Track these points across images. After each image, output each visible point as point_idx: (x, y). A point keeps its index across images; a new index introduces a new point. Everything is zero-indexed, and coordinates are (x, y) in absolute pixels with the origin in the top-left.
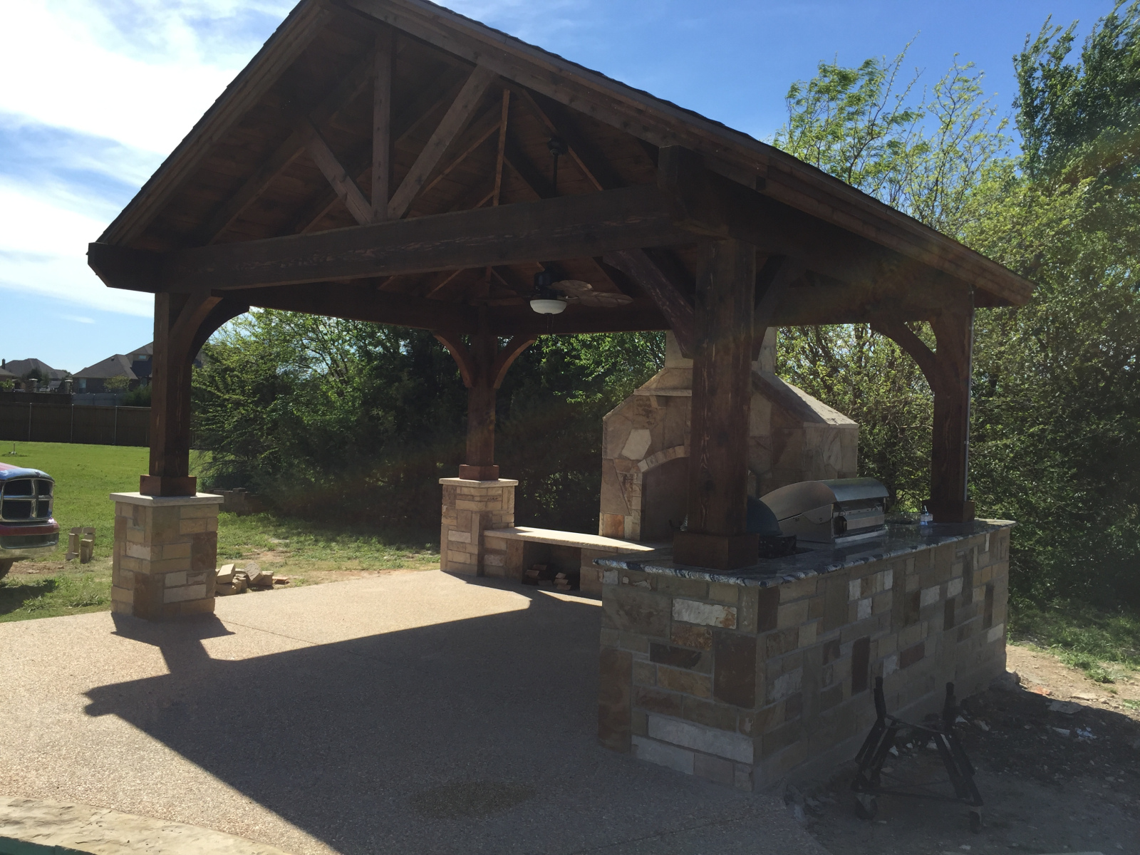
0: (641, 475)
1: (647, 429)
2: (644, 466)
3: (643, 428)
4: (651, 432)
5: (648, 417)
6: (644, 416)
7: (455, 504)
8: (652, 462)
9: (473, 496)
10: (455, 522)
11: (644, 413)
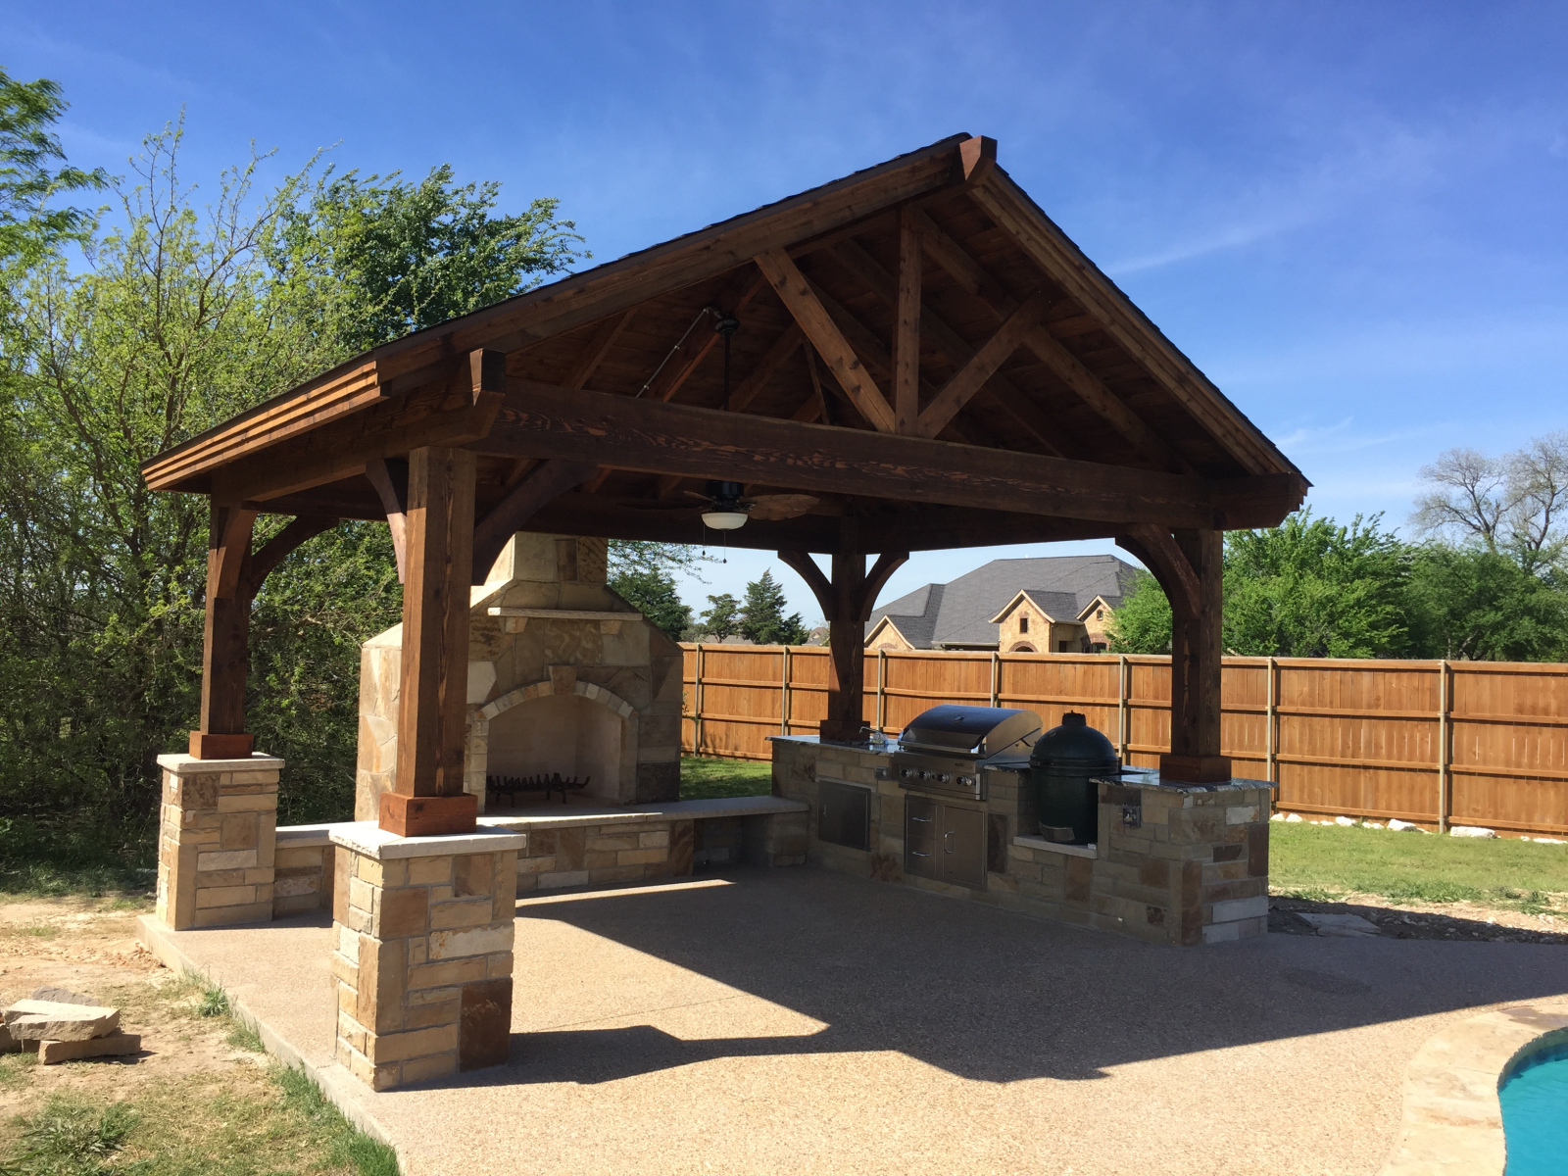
0: (486, 725)
1: (488, 660)
2: (491, 711)
3: (483, 659)
4: (495, 664)
5: (490, 645)
6: (484, 643)
7: (215, 804)
8: (505, 705)
9: (261, 785)
10: (216, 836)
11: (483, 640)
